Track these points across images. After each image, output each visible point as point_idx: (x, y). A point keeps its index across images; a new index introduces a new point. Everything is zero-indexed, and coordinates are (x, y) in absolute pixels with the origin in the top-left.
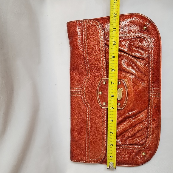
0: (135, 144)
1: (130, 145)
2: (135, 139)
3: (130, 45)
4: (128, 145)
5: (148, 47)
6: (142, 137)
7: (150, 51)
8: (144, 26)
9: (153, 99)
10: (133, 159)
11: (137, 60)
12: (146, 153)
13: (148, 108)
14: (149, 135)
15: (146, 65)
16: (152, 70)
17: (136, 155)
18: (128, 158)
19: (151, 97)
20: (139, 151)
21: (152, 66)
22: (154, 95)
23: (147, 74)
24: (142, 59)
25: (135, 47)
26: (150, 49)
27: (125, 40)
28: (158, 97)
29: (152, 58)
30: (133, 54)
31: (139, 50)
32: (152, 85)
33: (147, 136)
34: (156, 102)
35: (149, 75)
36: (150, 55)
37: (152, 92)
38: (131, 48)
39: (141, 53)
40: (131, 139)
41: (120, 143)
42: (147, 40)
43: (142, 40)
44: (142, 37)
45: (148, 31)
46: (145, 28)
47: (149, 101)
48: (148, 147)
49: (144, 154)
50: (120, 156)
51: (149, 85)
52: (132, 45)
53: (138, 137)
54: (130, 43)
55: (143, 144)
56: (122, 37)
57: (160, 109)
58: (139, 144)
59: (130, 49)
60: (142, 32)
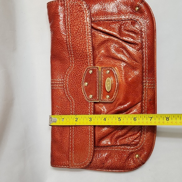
0: (127, 145)
1: (121, 145)
2: (127, 139)
3: (120, 28)
4: (119, 146)
5: (141, 31)
6: (135, 137)
7: (144, 34)
8: (136, 7)
9: (147, 91)
10: (124, 163)
11: (128, 45)
12: (140, 155)
13: (142, 101)
14: (143, 134)
15: (138, 51)
16: (145, 56)
17: (128, 158)
18: (119, 161)
19: (145, 88)
20: (132, 153)
21: (145, 52)
22: (149, 86)
23: (140, 61)
24: (135, 44)
25: (126, 30)
26: (143, 33)
27: (115, 22)
28: (153, 88)
29: (146, 43)
30: (124, 38)
31: (131, 34)
32: (146, 74)
33: (141, 135)
34: (150, 94)
35: (143, 62)
36: (144, 40)
37: (146, 83)
38: (122, 31)
39: (132, 38)
40: (122, 139)
41: (109, 143)
42: (139, 22)
43: (134, 22)
44: (134, 19)
45: (141, 12)
46: (137, 8)
47: (143, 93)
48: (142, 148)
49: (137, 156)
50: (110, 159)
51: (142, 75)
52: (123, 28)
53: (131, 136)
54: (121, 26)
55: (136, 144)
56: (111, 19)
57: (155, 102)
58: (131, 144)
59: (120, 32)
60: (134, 13)
